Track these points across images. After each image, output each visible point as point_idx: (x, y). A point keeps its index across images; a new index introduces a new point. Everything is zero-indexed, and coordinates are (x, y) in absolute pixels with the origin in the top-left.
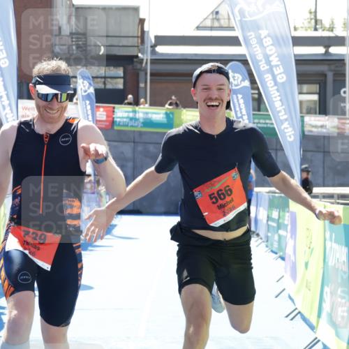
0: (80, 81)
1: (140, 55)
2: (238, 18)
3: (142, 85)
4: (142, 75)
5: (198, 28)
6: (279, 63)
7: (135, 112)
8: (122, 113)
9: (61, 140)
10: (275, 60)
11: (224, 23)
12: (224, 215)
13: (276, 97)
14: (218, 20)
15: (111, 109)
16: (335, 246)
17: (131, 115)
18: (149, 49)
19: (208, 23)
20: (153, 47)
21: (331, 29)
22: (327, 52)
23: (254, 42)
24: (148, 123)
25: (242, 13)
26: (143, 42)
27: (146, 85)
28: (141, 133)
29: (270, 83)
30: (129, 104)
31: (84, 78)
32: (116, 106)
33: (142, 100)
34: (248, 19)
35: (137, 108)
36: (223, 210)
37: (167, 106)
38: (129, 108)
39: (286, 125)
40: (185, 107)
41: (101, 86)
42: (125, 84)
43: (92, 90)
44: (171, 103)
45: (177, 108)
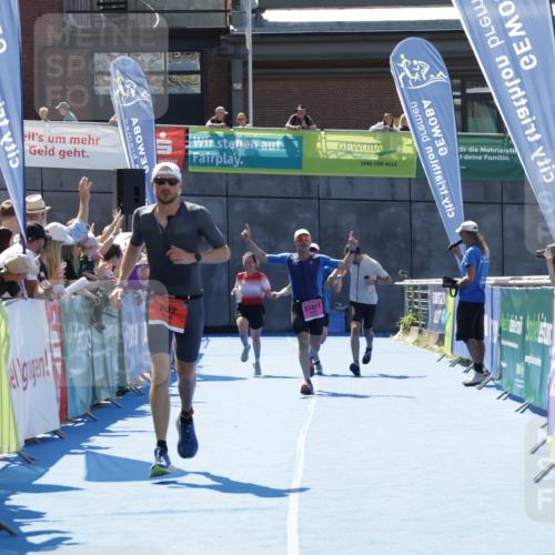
1: (232, 28)
3: (237, 86)
4: (237, 65)
6: (523, 33)
8: (202, 140)
10: (515, 28)
13: (517, 100)
15: (182, 133)
18: (249, 16)
20: (258, 11)
24: (253, 158)
27: (246, 85)
28: (239, 179)
29: (507, 73)
31: (126, 74)
32: (192, 127)
33: (240, 115)
35: (232, 131)
37: (288, 125)
39: (538, 153)
42: (204, 84)
44: (295, 117)
45: (308, 128)
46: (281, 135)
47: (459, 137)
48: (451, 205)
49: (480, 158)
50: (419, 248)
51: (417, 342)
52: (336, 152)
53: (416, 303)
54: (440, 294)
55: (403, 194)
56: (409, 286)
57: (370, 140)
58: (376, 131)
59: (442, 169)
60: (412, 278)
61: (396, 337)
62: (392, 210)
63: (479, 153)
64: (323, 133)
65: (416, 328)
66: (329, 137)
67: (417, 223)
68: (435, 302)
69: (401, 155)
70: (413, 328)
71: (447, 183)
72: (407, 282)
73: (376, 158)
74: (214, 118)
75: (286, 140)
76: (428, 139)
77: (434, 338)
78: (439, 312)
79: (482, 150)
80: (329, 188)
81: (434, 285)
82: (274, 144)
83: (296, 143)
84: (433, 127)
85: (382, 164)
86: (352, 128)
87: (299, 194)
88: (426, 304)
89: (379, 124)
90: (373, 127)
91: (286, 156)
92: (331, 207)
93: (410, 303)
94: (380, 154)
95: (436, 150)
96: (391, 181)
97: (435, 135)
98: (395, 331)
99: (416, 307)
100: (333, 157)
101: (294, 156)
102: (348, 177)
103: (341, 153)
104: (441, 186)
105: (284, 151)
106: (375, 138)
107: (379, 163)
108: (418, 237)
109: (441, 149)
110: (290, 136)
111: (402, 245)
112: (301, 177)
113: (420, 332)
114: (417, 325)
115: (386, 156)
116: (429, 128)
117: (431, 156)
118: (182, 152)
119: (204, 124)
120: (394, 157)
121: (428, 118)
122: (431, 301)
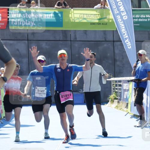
44: (59, 2)
45: (65, 8)
46: (53, 11)
47: (133, 10)
48: (129, 43)
49: (146, 20)
50: (118, 63)
51: (117, 107)
52: (78, 18)
53: (117, 89)
54: (126, 84)
55: (110, 38)
56: (113, 81)
57: (94, 12)
58: (97, 8)
59: (125, 26)
60: (115, 77)
61: (108, 105)
62: (105, 45)
63: (146, 18)
64: (72, 9)
65: (117, 100)
66: (75, 12)
67: (117, 51)
68: (124, 88)
69: (109, 19)
70: (115, 100)
71: (127, 32)
72: (112, 79)
73: (97, 21)
74: (21, 3)
75: (55, 13)
76: (118, 12)
77: (125, 105)
78: (126, 93)
79: (147, 16)
80: (75, 36)
81: (124, 80)
82: (49, 15)
83: (60, 15)
84: (120, 6)
85: (100, 24)
86: (87, 7)
87: (61, 39)
88: (121, 89)
89: (99, 5)
90: (96, 7)
91: (55, 21)
92: (76, 45)
93: (114, 89)
94: (99, 19)
95: (122, 17)
96: (105, 32)
97: (121, 10)
98: (107, 102)
99: (116, 91)
100: (77, 21)
101: (59, 21)
102: (84, 31)
103: (80, 19)
104: (124, 34)
105: (54, 18)
106: (97, 12)
107: (99, 24)
108: (117, 58)
109: (124, 17)
110: (57, 11)
111: (110, 62)
112: (62, 30)
113: (118, 102)
114: (117, 99)
115: (101, 20)
116: (118, 7)
117: (119, 20)
118: (6, 20)
119: (17, 7)
120: (106, 20)
121: (118, 2)
122: (123, 87)
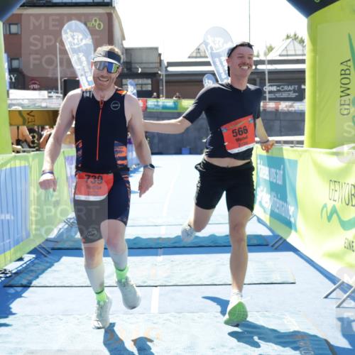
0: (129, 86)
1: (159, 72)
2: (210, 51)
3: (161, 88)
4: (161, 82)
5: (189, 57)
7: (157, 102)
8: (151, 102)
9: (112, 106)
11: (202, 54)
12: (239, 147)
14: (199, 53)
15: (145, 101)
16: (263, 167)
17: (156, 103)
18: (164, 69)
19: (194, 55)
20: (166, 68)
21: (258, 56)
22: (256, 68)
23: (218, 63)
24: (165, 107)
25: (212, 48)
26: (161, 65)
27: (163, 88)
28: (161, 113)
30: (155, 98)
31: (132, 85)
32: (148, 99)
33: (161, 96)
34: (215, 51)
35: (159, 100)
36: (239, 142)
37: (174, 98)
38: (155, 100)
40: (184, 98)
41: (140, 89)
42: (152, 88)
43: (135, 91)
75: (174, 102)
82: (171, 103)
83: (177, 103)
91: (174, 107)
